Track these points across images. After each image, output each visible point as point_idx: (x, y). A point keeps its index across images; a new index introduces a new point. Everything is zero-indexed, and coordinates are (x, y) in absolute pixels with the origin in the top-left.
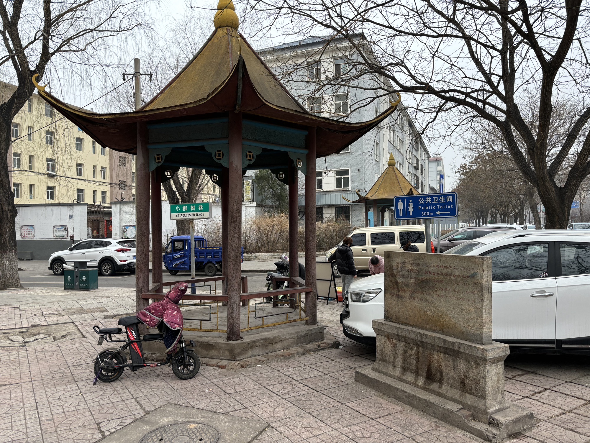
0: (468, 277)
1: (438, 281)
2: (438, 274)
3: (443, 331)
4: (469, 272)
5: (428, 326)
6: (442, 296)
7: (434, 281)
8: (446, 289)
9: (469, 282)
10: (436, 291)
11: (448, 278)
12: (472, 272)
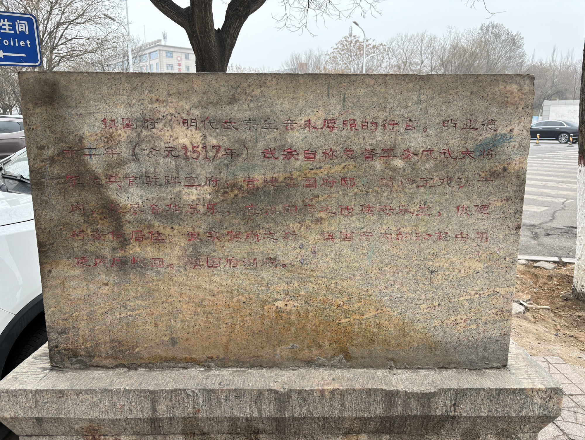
0: (467, 153)
1: (329, 182)
2: (329, 154)
3: (348, 356)
4: (472, 134)
5: (282, 351)
6: (348, 236)
7: (312, 183)
8: (367, 209)
9: (469, 174)
10: (318, 221)
11: (378, 165)
12: (487, 135)
